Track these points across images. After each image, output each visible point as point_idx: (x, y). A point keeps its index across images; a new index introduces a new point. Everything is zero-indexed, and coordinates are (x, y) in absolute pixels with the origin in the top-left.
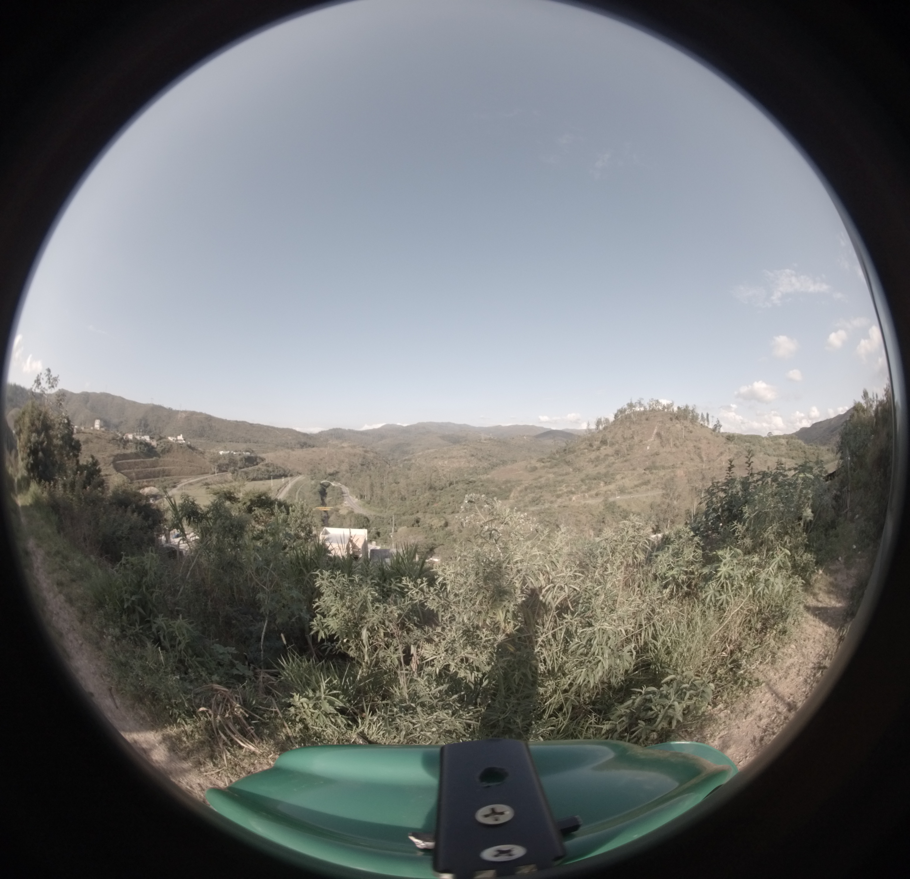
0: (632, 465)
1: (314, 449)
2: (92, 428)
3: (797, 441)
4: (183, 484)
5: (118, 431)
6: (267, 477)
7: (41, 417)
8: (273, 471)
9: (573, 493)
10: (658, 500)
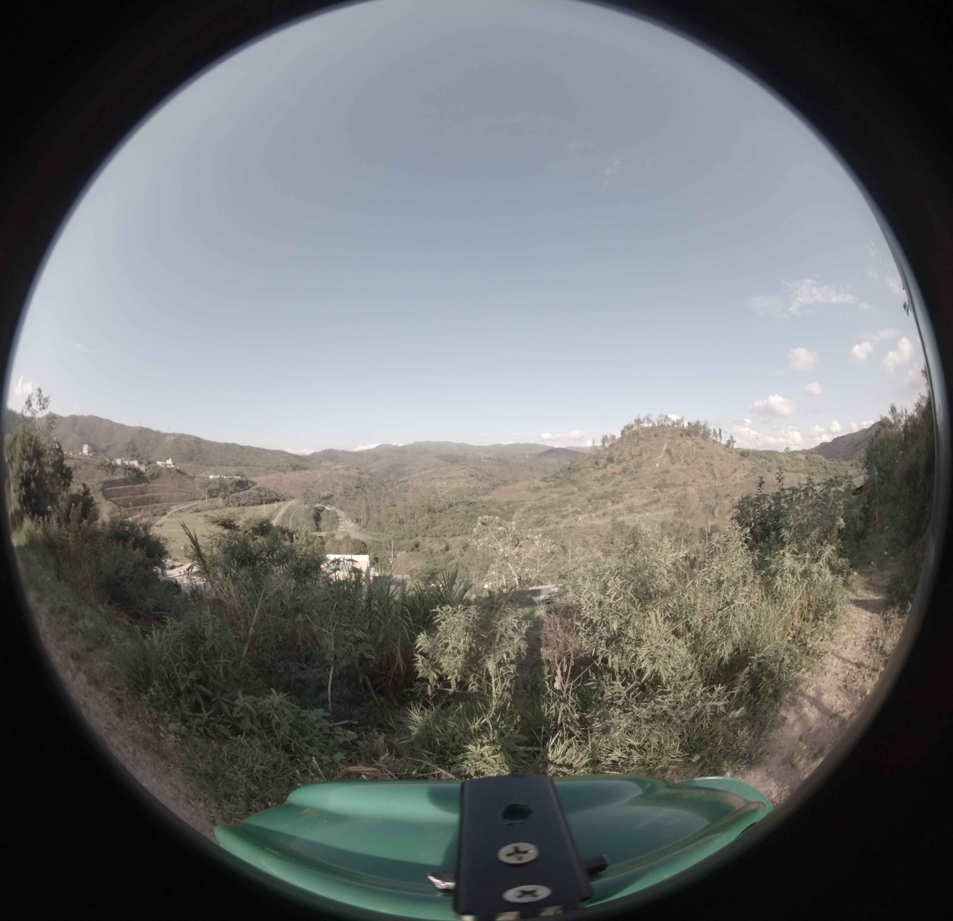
0: (640, 483)
1: (307, 471)
2: (80, 454)
3: (816, 456)
4: (173, 511)
5: (106, 456)
6: (258, 501)
7: (33, 443)
8: (265, 496)
9: (579, 513)
10: (670, 519)
